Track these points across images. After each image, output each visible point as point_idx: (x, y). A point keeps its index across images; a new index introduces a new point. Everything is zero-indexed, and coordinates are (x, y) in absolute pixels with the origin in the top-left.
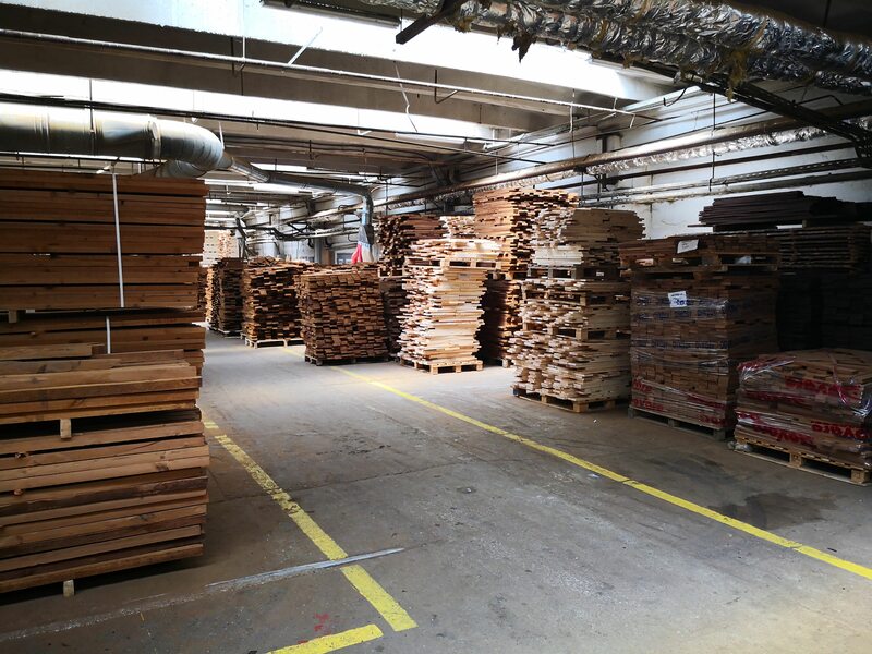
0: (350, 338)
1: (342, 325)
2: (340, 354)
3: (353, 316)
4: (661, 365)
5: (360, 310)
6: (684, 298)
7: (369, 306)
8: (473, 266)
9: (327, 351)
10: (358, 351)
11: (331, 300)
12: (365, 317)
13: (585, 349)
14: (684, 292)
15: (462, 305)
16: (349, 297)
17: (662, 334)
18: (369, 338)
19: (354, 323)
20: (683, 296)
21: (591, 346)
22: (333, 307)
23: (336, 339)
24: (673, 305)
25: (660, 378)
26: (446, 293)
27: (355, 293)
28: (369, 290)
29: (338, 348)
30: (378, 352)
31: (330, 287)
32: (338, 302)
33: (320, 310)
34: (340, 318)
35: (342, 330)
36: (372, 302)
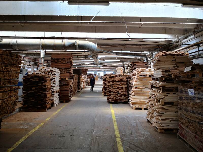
0: (116, 96)
1: (114, 92)
2: (113, 100)
3: (118, 90)
4: (187, 120)
5: (120, 88)
6: (193, 92)
7: (123, 87)
8: (148, 76)
9: (110, 99)
10: (119, 100)
11: (112, 85)
12: (122, 90)
13: (163, 108)
14: (193, 89)
15: (144, 88)
16: (117, 84)
17: (187, 106)
18: (122, 96)
19: (118, 92)
20: (192, 90)
21: (164, 107)
22: (112, 87)
23: (112, 96)
24: (190, 94)
25: (187, 124)
26: (138, 84)
27: (119, 83)
28: (123, 83)
29: (112, 99)
30: (124, 101)
31: (111, 82)
32: (113, 86)
33: (108, 88)
34: (114, 90)
35: (114, 94)
36: (124, 86)
